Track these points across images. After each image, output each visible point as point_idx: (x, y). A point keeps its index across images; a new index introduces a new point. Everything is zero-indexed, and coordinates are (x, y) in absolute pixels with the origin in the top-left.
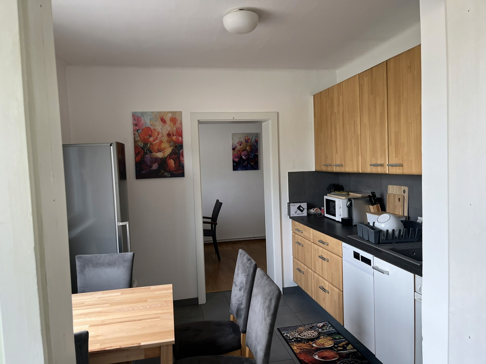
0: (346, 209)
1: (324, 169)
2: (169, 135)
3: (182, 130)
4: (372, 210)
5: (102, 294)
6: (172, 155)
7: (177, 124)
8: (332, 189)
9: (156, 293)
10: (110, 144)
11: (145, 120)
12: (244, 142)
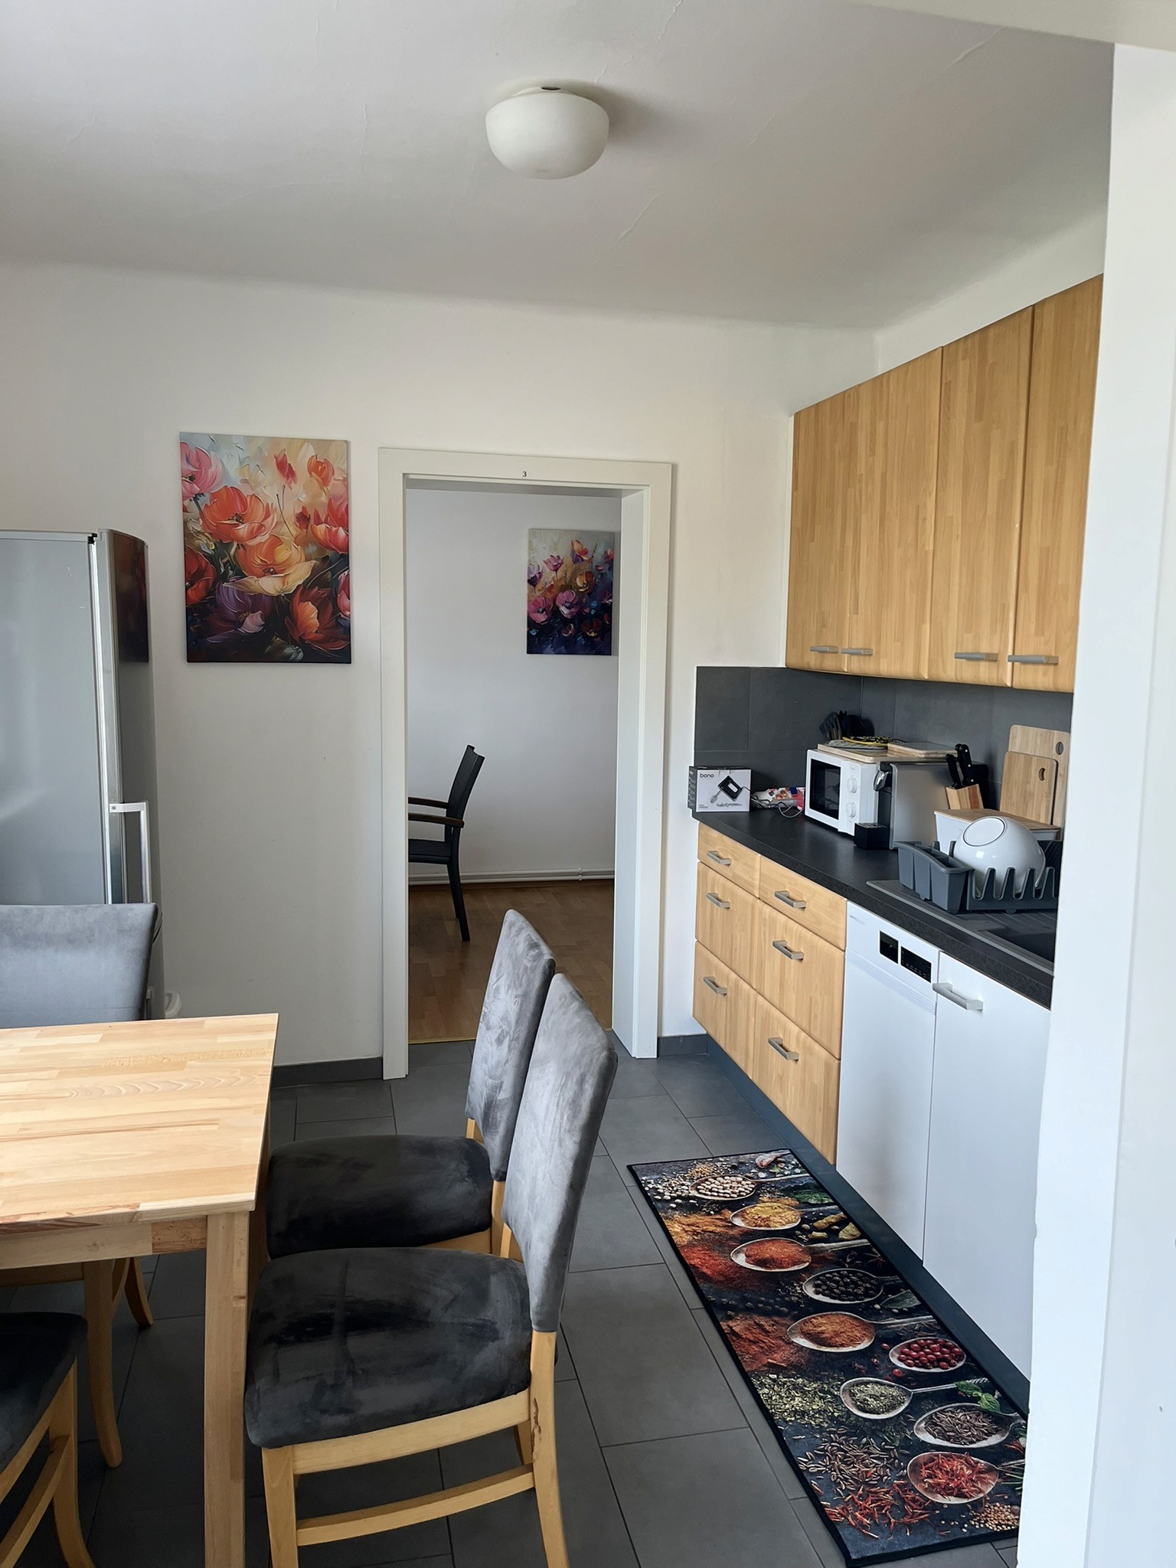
0: (873, 797)
1: (812, 662)
2: (303, 519)
3: (347, 505)
4: (955, 805)
5: (39, 1036)
6: (312, 587)
7: (332, 482)
8: (838, 728)
9: (222, 1039)
10: (89, 537)
11: (223, 466)
12: (568, 560)
